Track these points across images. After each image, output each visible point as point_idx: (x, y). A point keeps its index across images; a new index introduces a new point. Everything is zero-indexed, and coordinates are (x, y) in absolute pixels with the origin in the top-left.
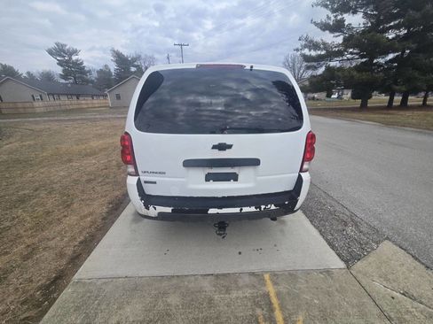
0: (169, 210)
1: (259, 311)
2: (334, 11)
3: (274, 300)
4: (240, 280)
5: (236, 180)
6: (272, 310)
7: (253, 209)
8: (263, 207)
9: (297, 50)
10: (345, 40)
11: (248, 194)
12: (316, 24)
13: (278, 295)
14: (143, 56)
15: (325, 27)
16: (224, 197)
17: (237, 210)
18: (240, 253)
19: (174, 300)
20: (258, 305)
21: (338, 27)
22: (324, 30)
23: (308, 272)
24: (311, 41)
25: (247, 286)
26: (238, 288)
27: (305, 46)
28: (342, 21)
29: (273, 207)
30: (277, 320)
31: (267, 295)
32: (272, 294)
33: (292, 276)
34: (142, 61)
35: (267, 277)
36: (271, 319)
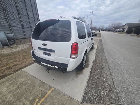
1: (40, 96)
3: (46, 96)
4: (45, 86)
5: (50, 56)
6: (43, 97)
7: (51, 66)
8: (54, 66)
11: (54, 61)
13: (49, 95)
17: (47, 65)
19: (29, 82)
20: (42, 94)
23: (65, 95)
25: (45, 88)
26: (43, 87)
29: (57, 67)
30: (41, 100)
31: (46, 93)
32: (48, 94)
33: (59, 93)
36: (40, 99)
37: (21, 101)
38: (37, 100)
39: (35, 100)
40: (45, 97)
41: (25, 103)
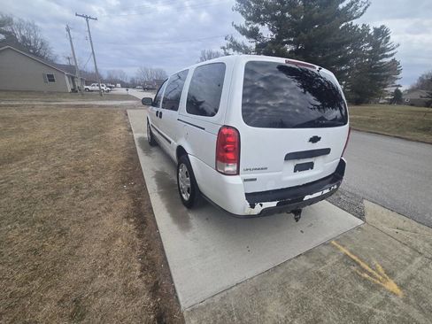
0: (274, 204)
1: (353, 268)
2: (248, 19)
4: (321, 251)
5: (312, 168)
9: (224, 48)
10: (257, 46)
12: (237, 28)
14: (15, 20)
15: (243, 32)
16: (304, 185)
17: (320, 193)
18: (302, 232)
20: (348, 264)
21: (253, 34)
22: (243, 34)
24: (235, 43)
25: (330, 254)
26: (327, 258)
27: (230, 46)
28: (257, 29)
30: (366, 269)
31: (346, 255)
32: (349, 254)
33: (346, 237)
34: (15, 27)
35: (333, 242)
36: (363, 270)
37: (371, 313)
38: (366, 276)
39: (365, 279)
40: (357, 260)
41: (377, 302)
